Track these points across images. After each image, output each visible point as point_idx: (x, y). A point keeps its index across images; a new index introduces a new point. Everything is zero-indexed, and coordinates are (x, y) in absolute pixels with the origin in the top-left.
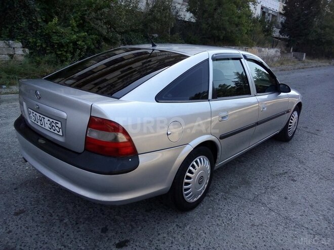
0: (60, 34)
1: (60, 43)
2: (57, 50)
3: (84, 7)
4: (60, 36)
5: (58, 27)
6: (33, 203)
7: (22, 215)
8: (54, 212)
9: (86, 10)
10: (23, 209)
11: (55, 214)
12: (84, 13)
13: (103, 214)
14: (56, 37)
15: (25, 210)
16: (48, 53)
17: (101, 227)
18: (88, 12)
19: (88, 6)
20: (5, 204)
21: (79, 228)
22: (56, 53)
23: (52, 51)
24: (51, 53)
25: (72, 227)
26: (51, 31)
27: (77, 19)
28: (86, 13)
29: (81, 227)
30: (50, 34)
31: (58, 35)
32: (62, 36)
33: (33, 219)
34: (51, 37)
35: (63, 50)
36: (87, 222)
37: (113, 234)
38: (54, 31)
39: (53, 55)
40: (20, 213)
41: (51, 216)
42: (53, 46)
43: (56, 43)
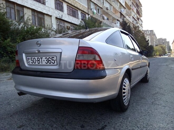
0: (12, 47)
1: (11, 51)
2: (10, 55)
3: (25, 33)
4: (11, 47)
5: (10, 43)
6: (27, 121)
7: (24, 127)
8: (44, 123)
9: (25, 35)
10: (22, 125)
11: (46, 124)
12: (25, 36)
13: (76, 120)
14: (9, 48)
15: (24, 125)
16: (5, 56)
17: (80, 126)
18: (27, 35)
19: (26, 33)
20: (8, 124)
21: (65, 128)
22: (9, 57)
23: (7, 55)
24: (6, 56)
25: (61, 128)
26: (6, 45)
27: (21, 39)
28: (26, 36)
29: (66, 127)
30: (6, 47)
31: (10, 47)
32: (13, 48)
33: (32, 128)
34: (6, 48)
35: (13, 55)
36: (69, 125)
37: (89, 127)
38: (8, 45)
39: (8, 57)
40: (21, 127)
41: (43, 125)
42: (7, 53)
43: (9, 51)
